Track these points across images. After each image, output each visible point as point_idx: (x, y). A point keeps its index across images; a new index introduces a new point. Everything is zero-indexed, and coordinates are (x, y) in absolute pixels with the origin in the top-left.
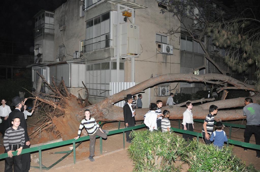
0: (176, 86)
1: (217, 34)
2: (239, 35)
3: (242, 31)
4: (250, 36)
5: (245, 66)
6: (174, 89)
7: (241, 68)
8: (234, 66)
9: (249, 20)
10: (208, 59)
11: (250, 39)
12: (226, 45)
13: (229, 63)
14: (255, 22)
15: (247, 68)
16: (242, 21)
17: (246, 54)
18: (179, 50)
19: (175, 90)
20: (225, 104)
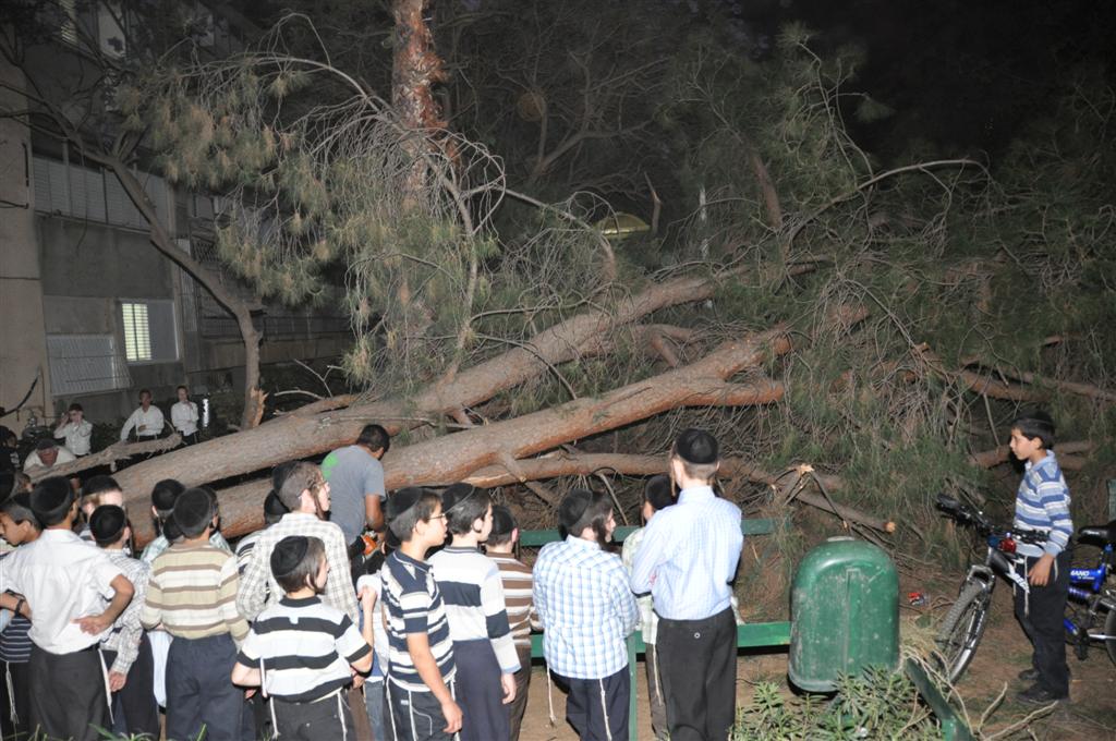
0: (30, 393)
1: (167, 122)
2: (267, 128)
3: (278, 111)
4: (312, 139)
5: (307, 271)
6: (17, 410)
7: (292, 282)
8: (263, 276)
9: (305, 67)
11: (315, 154)
12: (219, 178)
13: (238, 260)
14: (329, 74)
15: (313, 279)
16: (274, 67)
17: (303, 214)
18: (29, 212)
19: (25, 415)
20: (223, 455)
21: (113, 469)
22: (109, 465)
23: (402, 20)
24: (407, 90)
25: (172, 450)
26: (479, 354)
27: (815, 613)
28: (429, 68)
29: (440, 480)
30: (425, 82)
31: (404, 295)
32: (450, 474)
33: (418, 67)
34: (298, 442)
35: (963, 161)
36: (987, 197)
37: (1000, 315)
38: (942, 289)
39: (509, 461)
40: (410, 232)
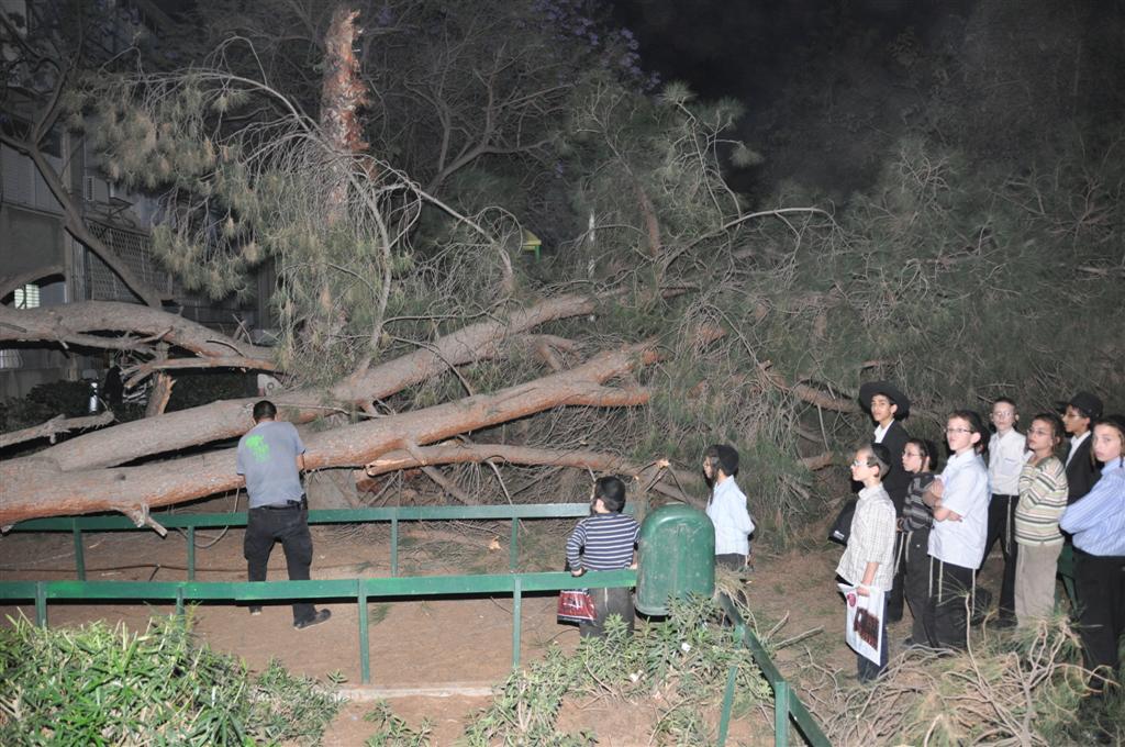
1: (113, 126)
2: (207, 139)
3: (218, 125)
4: (248, 150)
5: (235, 270)
7: (219, 278)
8: (192, 272)
9: (245, 86)
10: (76, 234)
11: (249, 163)
12: (156, 179)
13: (169, 256)
14: (266, 95)
15: (240, 277)
16: (217, 84)
17: (236, 221)
20: (157, 433)
21: (52, 441)
22: (49, 438)
23: (334, 50)
24: (334, 113)
25: (106, 426)
26: (388, 354)
27: (655, 555)
28: (356, 95)
29: (352, 461)
30: (351, 107)
31: (325, 298)
32: (361, 456)
33: (345, 94)
34: (224, 424)
35: (812, 209)
36: (832, 239)
37: (831, 340)
38: (788, 316)
39: (413, 447)
40: (335, 243)
